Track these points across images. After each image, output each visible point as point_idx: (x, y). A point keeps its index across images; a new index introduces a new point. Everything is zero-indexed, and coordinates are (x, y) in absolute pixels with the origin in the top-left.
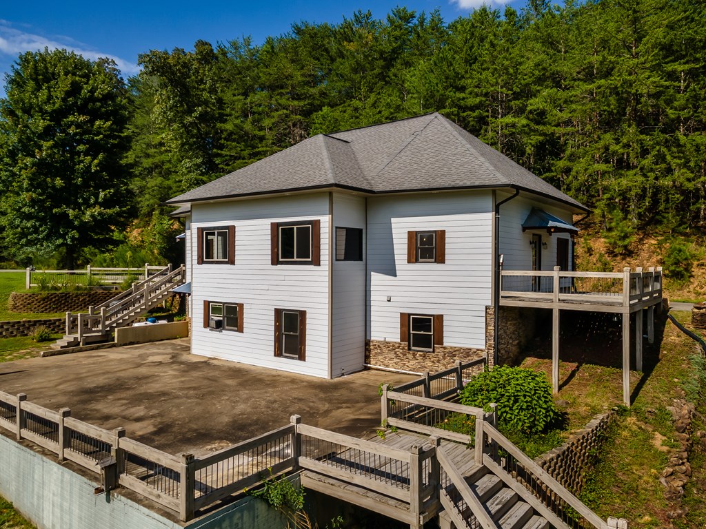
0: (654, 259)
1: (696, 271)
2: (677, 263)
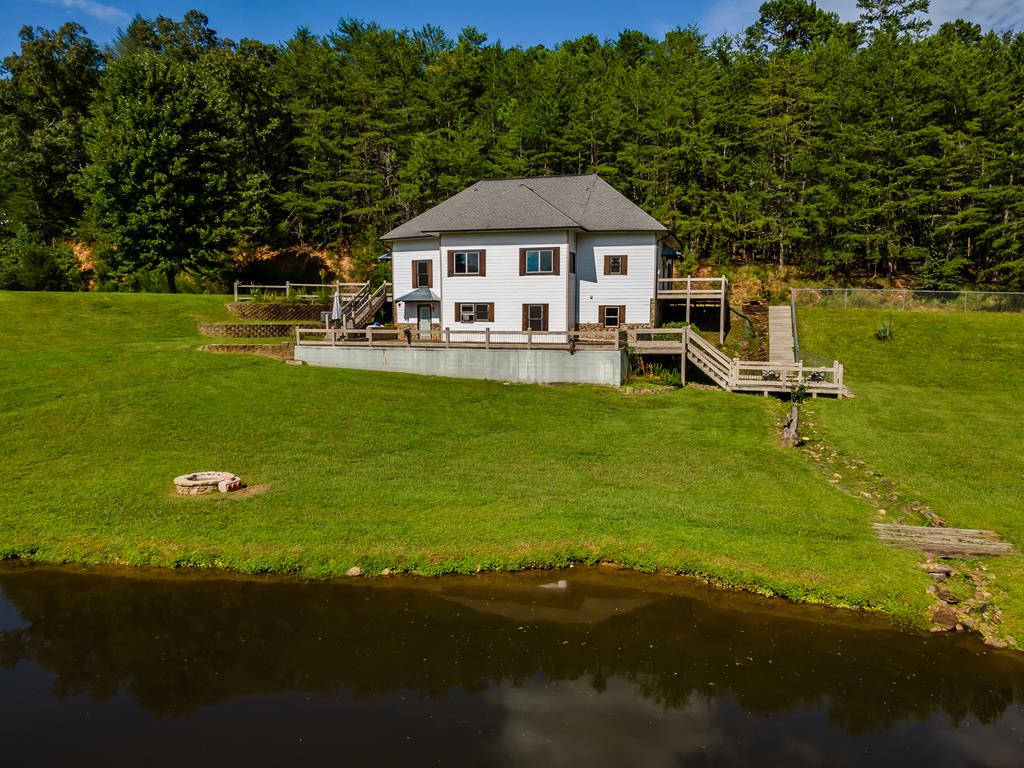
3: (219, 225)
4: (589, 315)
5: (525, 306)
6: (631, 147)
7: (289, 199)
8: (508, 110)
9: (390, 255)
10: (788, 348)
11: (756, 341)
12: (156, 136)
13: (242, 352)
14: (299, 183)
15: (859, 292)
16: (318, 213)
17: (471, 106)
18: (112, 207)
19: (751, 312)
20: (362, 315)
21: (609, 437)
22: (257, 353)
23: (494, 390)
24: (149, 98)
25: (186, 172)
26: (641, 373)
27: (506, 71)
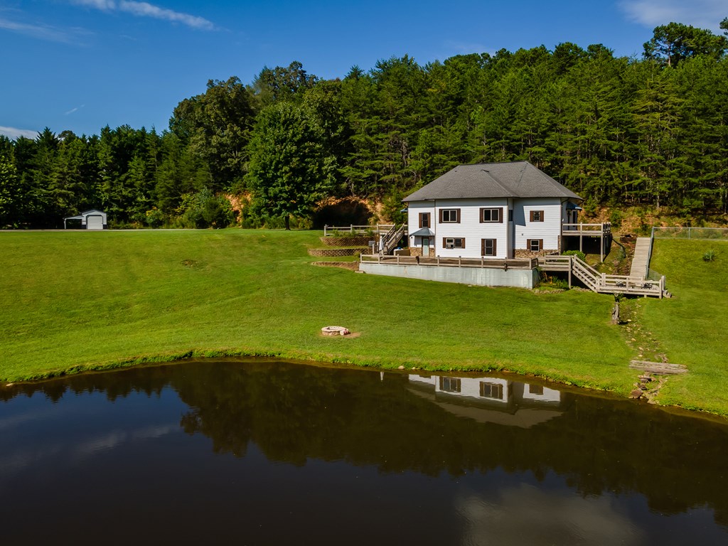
0: (605, 219)
1: (623, 224)
2: (615, 220)
3: (313, 192)
4: (521, 245)
5: (483, 240)
6: (554, 135)
7: (347, 171)
8: (477, 113)
9: (407, 209)
10: (643, 266)
11: (625, 260)
12: (285, 148)
13: (333, 266)
14: (353, 161)
15: (711, 226)
16: (364, 178)
17: (455, 111)
18: (262, 185)
19: (625, 242)
20: (391, 244)
21: (521, 317)
22: (340, 266)
23: (463, 289)
24: (282, 127)
25: (298, 165)
26: (546, 281)
27: (476, 89)
